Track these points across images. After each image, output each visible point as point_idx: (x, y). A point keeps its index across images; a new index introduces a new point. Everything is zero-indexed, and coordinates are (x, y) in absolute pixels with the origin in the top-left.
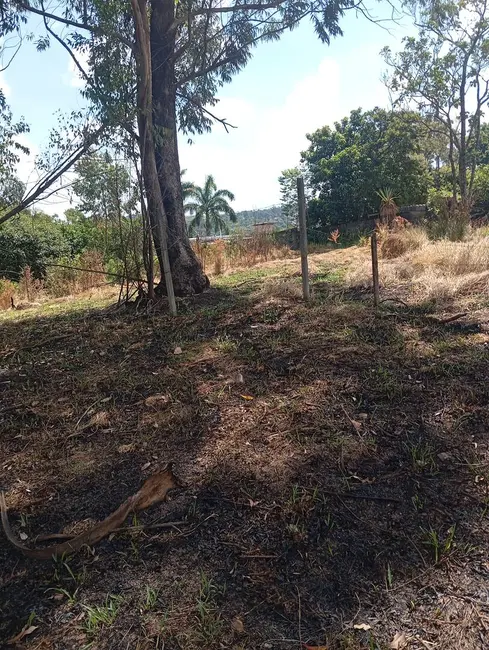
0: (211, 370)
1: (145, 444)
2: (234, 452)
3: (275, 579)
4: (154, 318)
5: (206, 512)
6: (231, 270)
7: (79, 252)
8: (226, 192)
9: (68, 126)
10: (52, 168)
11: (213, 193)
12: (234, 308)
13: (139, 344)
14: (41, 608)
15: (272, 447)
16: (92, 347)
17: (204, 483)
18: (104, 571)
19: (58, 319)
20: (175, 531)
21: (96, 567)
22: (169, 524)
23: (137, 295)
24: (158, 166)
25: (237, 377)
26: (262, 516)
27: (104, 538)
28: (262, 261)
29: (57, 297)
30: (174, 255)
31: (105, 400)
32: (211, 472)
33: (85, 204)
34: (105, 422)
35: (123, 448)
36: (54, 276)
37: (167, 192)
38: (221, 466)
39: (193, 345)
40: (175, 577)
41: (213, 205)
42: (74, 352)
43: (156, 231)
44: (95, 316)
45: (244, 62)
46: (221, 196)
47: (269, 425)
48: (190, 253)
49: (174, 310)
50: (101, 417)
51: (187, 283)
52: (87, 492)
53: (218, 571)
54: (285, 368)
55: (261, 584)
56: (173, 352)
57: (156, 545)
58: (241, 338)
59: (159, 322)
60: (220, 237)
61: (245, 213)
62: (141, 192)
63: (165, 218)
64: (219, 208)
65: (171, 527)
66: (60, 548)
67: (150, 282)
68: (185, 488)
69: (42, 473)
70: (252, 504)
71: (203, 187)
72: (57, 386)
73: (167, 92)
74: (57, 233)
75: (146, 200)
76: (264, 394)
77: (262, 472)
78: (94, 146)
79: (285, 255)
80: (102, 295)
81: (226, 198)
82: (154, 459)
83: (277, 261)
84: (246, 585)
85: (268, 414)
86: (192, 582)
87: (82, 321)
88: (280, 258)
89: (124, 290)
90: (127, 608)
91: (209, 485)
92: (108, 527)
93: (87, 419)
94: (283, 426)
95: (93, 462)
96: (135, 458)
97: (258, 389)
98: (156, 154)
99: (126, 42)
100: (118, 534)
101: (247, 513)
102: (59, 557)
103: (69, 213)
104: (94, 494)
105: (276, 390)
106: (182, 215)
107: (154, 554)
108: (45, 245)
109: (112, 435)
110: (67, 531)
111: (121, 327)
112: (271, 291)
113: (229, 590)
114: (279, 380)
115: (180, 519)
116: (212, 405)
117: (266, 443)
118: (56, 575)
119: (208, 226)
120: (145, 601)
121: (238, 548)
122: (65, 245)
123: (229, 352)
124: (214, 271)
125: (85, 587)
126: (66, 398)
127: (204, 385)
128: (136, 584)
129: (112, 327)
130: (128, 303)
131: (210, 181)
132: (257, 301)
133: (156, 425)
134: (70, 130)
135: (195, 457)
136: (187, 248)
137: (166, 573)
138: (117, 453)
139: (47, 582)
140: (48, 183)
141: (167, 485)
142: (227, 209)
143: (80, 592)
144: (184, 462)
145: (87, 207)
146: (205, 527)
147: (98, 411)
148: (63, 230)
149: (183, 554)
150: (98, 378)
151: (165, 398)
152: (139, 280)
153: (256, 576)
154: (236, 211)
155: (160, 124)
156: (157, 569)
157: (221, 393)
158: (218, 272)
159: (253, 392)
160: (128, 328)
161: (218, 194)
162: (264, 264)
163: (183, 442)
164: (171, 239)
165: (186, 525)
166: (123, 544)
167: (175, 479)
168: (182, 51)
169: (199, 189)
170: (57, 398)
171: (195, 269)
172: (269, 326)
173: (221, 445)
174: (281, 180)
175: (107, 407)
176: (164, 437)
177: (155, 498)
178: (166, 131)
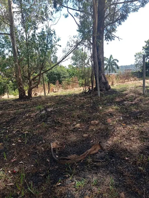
0: (111, 115)
1: (91, 135)
2: (120, 141)
3: (135, 183)
4: (93, 97)
5: (111, 159)
6: (117, 84)
7: (72, 77)
8: (116, 60)
9: (72, 40)
10: (67, 52)
11: (112, 60)
12: (119, 96)
13: (89, 105)
14: (62, 178)
15: (133, 141)
16: (75, 105)
17: (110, 149)
18: (80, 171)
19: (65, 96)
20: (101, 163)
21: (78, 169)
22: (100, 160)
23: (88, 90)
24: (97, 52)
25: (120, 118)
26: (130, 163)
27: (80, 161)
28: (127, 82)
29: (65, 90)
30: (100, 79)
31: (79, 120)
32: (112, 146)
33: (74, 63)
34: (79, 127)
35: (85, 135)
36: (64, 84)
37: (100, 59)
38: (115, 145)
39: (105, 107)
40: (102, 177)
41: (112, 64)
42: (70, 106)
43: (95, 71)
44: (76, 96)
45: (126, 18)
46: (114, 61)
47: (132, 134)
48: (105, 78)
49: (99, 95)
50: (78, 125)
51: (103, 87)
52: (74, 147)
53: (116, 177)
54: (136, 116)
55: (130, 184)
56: (99, 108)
57: (95, 166)
58: (121, 106)
59: (94, 99)
60: (113, 74)
61: (122, 67)
62: (92, 59)
63: (98, 67)
64: (113, 65)
65: (100, 161)
66: (67, 162)
67: (92, 87)
68: (104, 150)
69: (62, 139)
70: (126, 158)
71: (109, 58)
72: (66, 115)
73: (102, 29)
74: (66, 71)
75: (93, 62)
76: (129, 124)
77: (130, 149)
78: (79, 46)
79: (135, 80)
80: (78, 90)
81: (116, 62)
82: (94, 140)
83: (132, 82)
84: (125, 183)
85: (131, 131)
86: (107, 179)
87: (72, 97)
88: (134, 81)
89: (85, 88)
90: (87, 183)
91: (112, 150)
92: (81, 158)
93: (74, 125)
94: (136, 135)
95: (76, 138)
96: (88, 139)
97: (127, 122)
98: (97, 48)
99: (91, 14)
100: (84, 161)
101: (125, 161)
102: (67, 164)
103: (69, 66)
104: (76, 147)
105: (134, 123)
106: (103, 67)
107: (95, 169)
108: (62, 75)
109: (81, 131)
110: (69, 157)
111: (83, 100)
112: (131, 91)
113: (119, 184)
114: (135, 120)
115: (103, 159)
116: (112, 126)
117: (131, 140)
118: (66, 169)
119: (110, 70)
120: (93, 182)
121: (122, 172)
122: (68, 75)
123: (117, 109)
124: (111, 84)
125: (75, 174)
126: (68, 119)
127: (109, 119)
128: (90, 176)
129: (81, 99)
130: (85, 93)
131: (111, 56)
132: (127, 94)
133: (94, 130)
134: (72, 41)
135: (107, 141)
136: (104, 77)
137: (99, 175)
138: (83, 136)
139: (64, 171)
140: (66, 57)
141: (98, 148)
142: (116, 65)
143: (73, 176)
144: (103, 142)
145: (75, 64)
146: (111, 163)
147: (77, 123)
148: (68, 71)
149: (104, 170)
150: (77, 114)
151: (97, 122)
152: (89, 86)
153: (128, 181)
154: (119, 66)
155: (99, 39)
156: (96, 173)
157: (115, 122)
158: (112, 85)
159: (126, 123)
160: (85, 100)
161: (114, 60)
162: (128, 83)
163: (103, 136)
164: (100, 73)
165: (105, 161)
166: (86, 164)
167: (101, 147)
168: (107, 16)
169: (108, 59)
170: (66, 118)
171: (106, 83)
172: (131, 102)
173: (115, 139)
174: (135, 56)
175: (80, 122)
176: (97, 134)
177: (95, 152)
178: (100, 41)
